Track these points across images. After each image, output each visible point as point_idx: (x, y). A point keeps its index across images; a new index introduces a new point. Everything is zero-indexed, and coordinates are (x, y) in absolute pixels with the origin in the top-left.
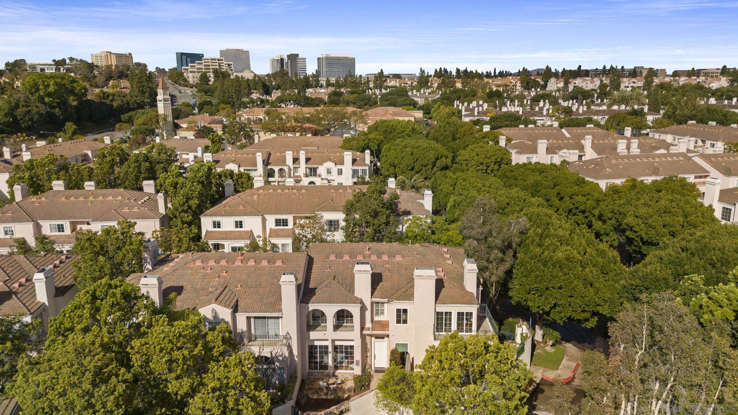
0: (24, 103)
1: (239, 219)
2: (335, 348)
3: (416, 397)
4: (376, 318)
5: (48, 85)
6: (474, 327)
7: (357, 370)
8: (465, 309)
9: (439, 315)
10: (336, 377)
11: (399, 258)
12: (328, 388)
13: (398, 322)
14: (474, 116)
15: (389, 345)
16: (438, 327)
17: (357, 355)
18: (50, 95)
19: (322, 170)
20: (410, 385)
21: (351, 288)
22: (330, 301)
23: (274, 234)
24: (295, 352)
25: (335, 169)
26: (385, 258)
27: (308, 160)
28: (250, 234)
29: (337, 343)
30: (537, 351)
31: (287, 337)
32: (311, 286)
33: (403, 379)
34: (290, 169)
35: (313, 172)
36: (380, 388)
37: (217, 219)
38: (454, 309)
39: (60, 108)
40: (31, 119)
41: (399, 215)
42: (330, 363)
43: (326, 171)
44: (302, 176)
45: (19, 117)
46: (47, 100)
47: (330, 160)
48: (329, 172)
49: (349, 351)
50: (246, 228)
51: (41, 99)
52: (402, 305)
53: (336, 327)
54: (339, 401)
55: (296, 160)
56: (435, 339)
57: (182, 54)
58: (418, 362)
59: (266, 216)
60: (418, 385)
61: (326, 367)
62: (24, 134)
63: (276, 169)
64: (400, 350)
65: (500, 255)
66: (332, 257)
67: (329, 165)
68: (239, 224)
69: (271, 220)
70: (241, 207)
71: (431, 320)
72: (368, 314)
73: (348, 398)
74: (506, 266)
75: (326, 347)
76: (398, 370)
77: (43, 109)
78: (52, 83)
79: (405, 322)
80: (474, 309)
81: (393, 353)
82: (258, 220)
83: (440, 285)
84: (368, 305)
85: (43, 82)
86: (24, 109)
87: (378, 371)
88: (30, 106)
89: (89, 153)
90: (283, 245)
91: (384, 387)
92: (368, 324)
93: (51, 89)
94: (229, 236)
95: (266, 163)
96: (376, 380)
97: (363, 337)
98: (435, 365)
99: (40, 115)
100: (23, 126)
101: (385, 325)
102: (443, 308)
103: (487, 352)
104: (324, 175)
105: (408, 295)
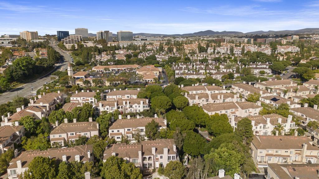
0: (15, 71)
1: (118, 130)
2: (148, 164)
3: (165, 173)
4: (156, 158)
5: (23, 63)
6: (175, 159)
7: (153, 168)
8: (173, 155)
9: (169, 157)
10: (149, 170)
11: (160, 144)
12: (147, 172)
13: (161, 158)
14: (179, 75)
15: (159, 163)
16: (169, 159)
17: (153, 165)
18: (23, 66)
19: (134, 106)
20: (164, 171)
21: (151, 152)
22: (147, 155)
23: (127, 133)
24: (141, 165)
25: (138, 106)
26: (157, 144)
27: (130, 103)
28: (121, 134)
29: (149, 163)
30: (190, 161)
31: (140, 163)
32: (143, 152)
33: (162, 170)
34: (124, 106)
35: (131, 107)
36: (158, 172)
37: (113, 130)
38: (171, 155)
39: (27, 70)
40: (18, 77)
41: (158, 127)
42: (147, 167)
43: (135, 106)
44: (128, 108)
45: (14, 76)
46: (23, 68)
47: (136, 103)
48: (136, 107)
49: (151, 164)
50: (120, 132)
51: (20, 68)
52: (161, 155)
53: (149, 160)
54: (150, 174)
55: (126, 103)
56: (168, 161)
57: (60, 32)
58: (165, 166)
59: (125, 129)
60: (165, 171)
61: (147, 168)
62: (16, 82)
63: (120, 106)
64: (161, 164)
65: (181, 142)
66: (146, 145)
67: (136, 104)
68: (118, 131)
69: (126, 129)
70: (118, 126)
71: (167, 158)
72: (155, 157)
73: (152, 174)
74: (182, 144)
75: (147, 164)
76: (161, 168)
77: (22, 72)
78: (24, 62)
79: (162, 158)
80: (175, 155)
81: (160, 164)
82: (123, 130)
83: (169, 150)
84: (155, 155)
85: (21, 61)
86: (16, 73)
87: (157, 168)
88: (17, 72)
89: (56, 98)
90: (130, 136)
91: (159, 171)
92: (155, 159)
93: (24, 64)
94: (116, 134)
95: (117, 105)
96: (157, 170)
97: (154, 161)
98: (168, 167)
99: (21, 74)
100: (15, 79)
101: (158, 159)
102: (169, 155)
103: (177, 164)
104: (135, 108)
105: (163, 153)
